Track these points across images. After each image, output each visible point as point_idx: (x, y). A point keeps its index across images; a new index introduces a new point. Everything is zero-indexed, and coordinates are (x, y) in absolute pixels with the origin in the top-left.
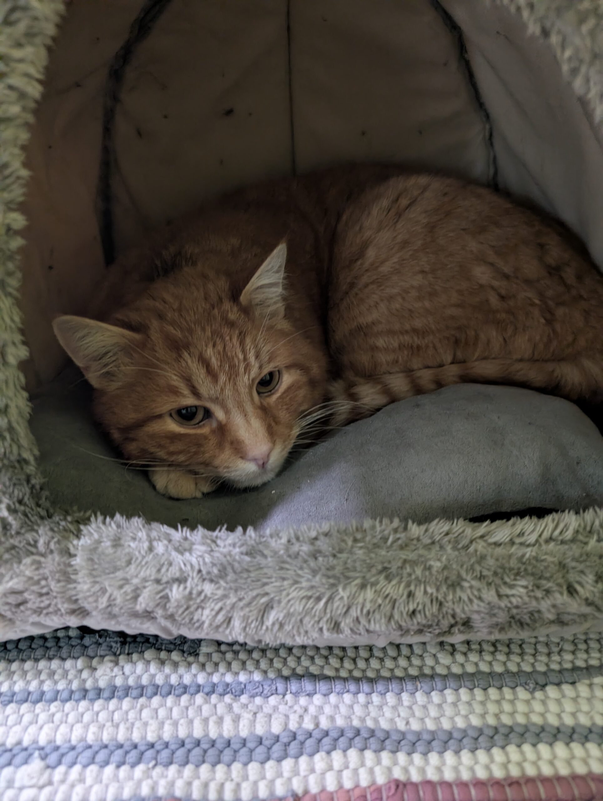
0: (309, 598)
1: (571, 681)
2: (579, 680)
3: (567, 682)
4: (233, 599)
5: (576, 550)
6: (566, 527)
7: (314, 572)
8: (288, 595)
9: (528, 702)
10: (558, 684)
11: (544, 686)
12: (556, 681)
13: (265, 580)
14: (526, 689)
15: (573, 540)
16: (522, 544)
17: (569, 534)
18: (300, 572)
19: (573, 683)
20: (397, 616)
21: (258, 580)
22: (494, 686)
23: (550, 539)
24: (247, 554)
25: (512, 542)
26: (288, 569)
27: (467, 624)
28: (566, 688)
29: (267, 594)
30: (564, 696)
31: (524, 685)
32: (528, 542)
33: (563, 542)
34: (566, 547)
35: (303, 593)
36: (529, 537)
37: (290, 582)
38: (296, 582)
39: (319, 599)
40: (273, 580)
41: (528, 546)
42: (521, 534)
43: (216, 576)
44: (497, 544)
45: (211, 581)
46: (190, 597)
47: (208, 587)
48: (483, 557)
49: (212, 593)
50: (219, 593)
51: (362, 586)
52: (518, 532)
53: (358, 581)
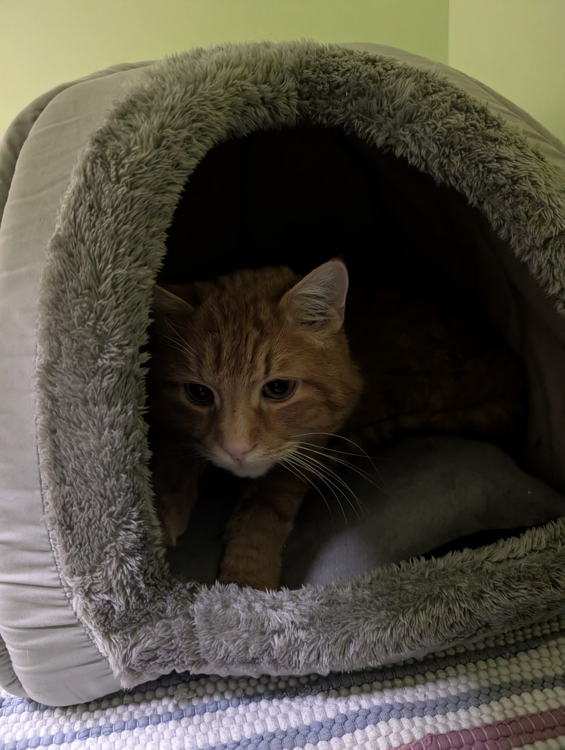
0: (378, 629)
1: (534, 647)
2: (539, 646)
3: (531, 648)
4: (322, 641)
5: (551, 555)
6: (540, 539)
7: (379, 609)
8: (363, 630)
9: (507, 666)
10: (526, 651)
11: (515, 655)
12: (524, 648)
13: (344, 622)
14: (503, 658)
15: (548, 548)
16: (515, 558)
17: (543, 545)
18: (368, 611)
19: (536, 648)
20: (441, 630)
21: (339, 623)
22: (480, 659)
23: (532, 551)
24: (326, 605)
25: (508, 559)
26: (359, 611)
27: (487, 626)
28: (532, 652)
29: (347, 632)
30: (531, 658)
31: (502, 655)
32: (519, 556)
33: (540, 552)
34: (543, 554)
35: (374, 626)
36: (518, 552)
37: (363, 619)
38: (367, 619)
39: (385, 629)
40: (349, 620)
41: (520, 558)
42: (512, 551)
43: (307, 625)
44: (499, 562)
45: (303, 629)
46: (289, 644)
47: (302, 634)
48: (493, 574)
49: (306, 639)
50: (311, 637)
51: (416, 612)
52: (510, 549)
53: (412, 610)
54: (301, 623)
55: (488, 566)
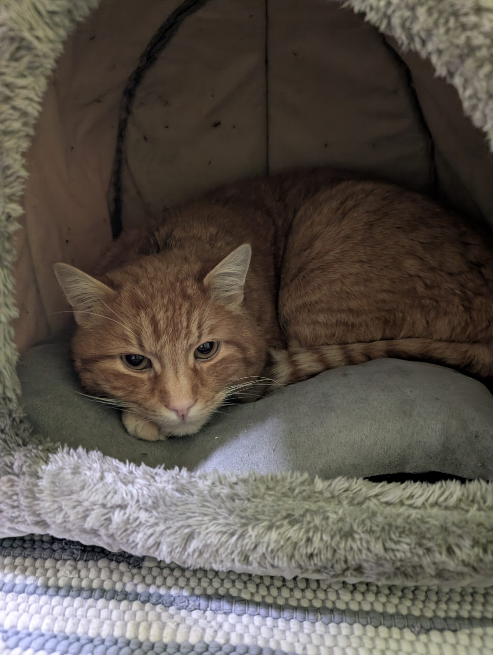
0: (225, 533)
1: (453, 628)
2: (460, 629)
3: (449, 629)
4: (162, 527)
5: (456, 516)
6: (451, 494)
7: (231, 512)
8: (207, 528)
9: (412, 643)
10: (441, 631)
11: (428, 631)
12: (440, 627)
13: (190, 514)
14: (412, 631)
15: (456, 507)
16: (411, 506)
17: (452, 501)
18: (218, 511)
19: (455, 631)
20: (297, 557)
21: (184, 514)
22: (384, 625)
23: (436, 504)
24: (177, 490)
25: (402, 503)
26: (209, 507)
27: (359, 569)
28: (448, 634)
29: (189, 526)
30: (445, 641)
31: (411, 627)
32: (415, 505)
33: (446, 508)
34: (449, 512)
35: (219, 528)
36: (418, 500)
37: (210, 518)
38: (215, 519)
39: (232, 534)
40: (196, 515)
41: (416, 508)
42: (411, 497)
43: (150, 507)
44: (388, 504)
45: (146, 510)
46: (127, 522)
47: (143, 516)
48: (374, 514)
49: (146, 521)
50: (152, 521)
51: (270, 528)
52: (408, 494)
53: (266, 523)
54: (145, 503)
55: (372, 504)
